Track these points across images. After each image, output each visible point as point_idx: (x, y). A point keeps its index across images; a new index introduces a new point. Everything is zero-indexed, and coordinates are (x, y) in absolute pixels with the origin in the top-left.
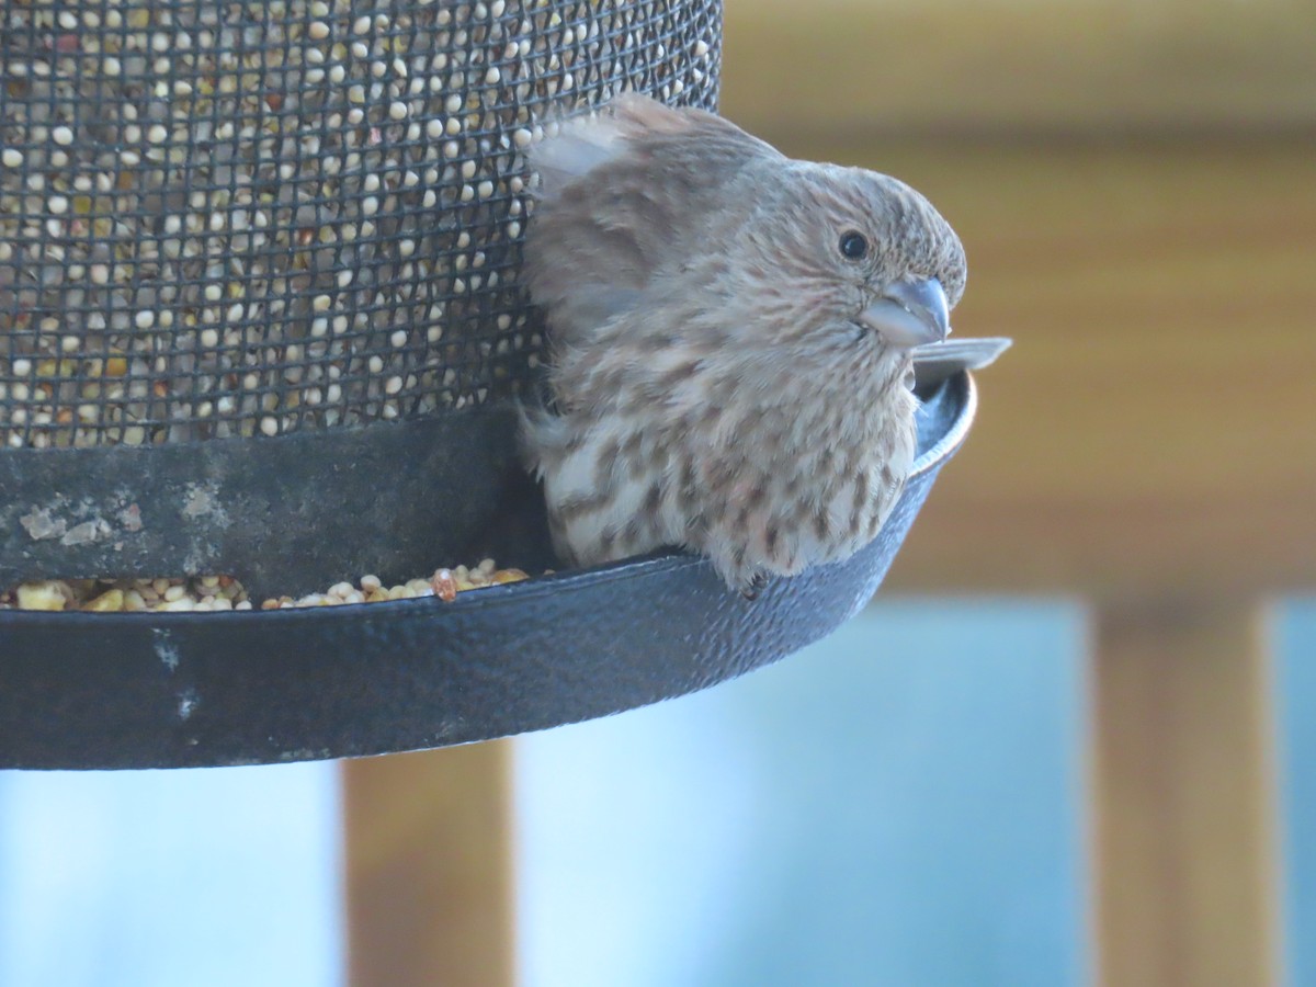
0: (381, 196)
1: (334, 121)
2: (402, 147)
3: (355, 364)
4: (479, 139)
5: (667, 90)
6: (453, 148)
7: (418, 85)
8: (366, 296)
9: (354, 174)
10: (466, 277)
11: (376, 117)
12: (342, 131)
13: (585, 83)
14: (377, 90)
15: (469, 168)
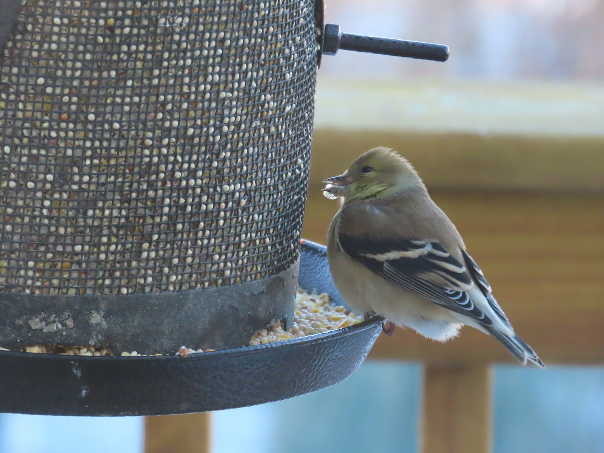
0: (170, 206)
1: (153, 177)
2: (179, 188)
3: (157, 269)
4: (209, 188)
5: (284, 176)
6: (198, 190)
7: (186, 166)
8: (163, 244)
9: (159, 198)
10: (202, 240)
11: (169, 177)
12: (156, 181)
13: (251, 170)
14: (170, 167)
15: (205, 198)
